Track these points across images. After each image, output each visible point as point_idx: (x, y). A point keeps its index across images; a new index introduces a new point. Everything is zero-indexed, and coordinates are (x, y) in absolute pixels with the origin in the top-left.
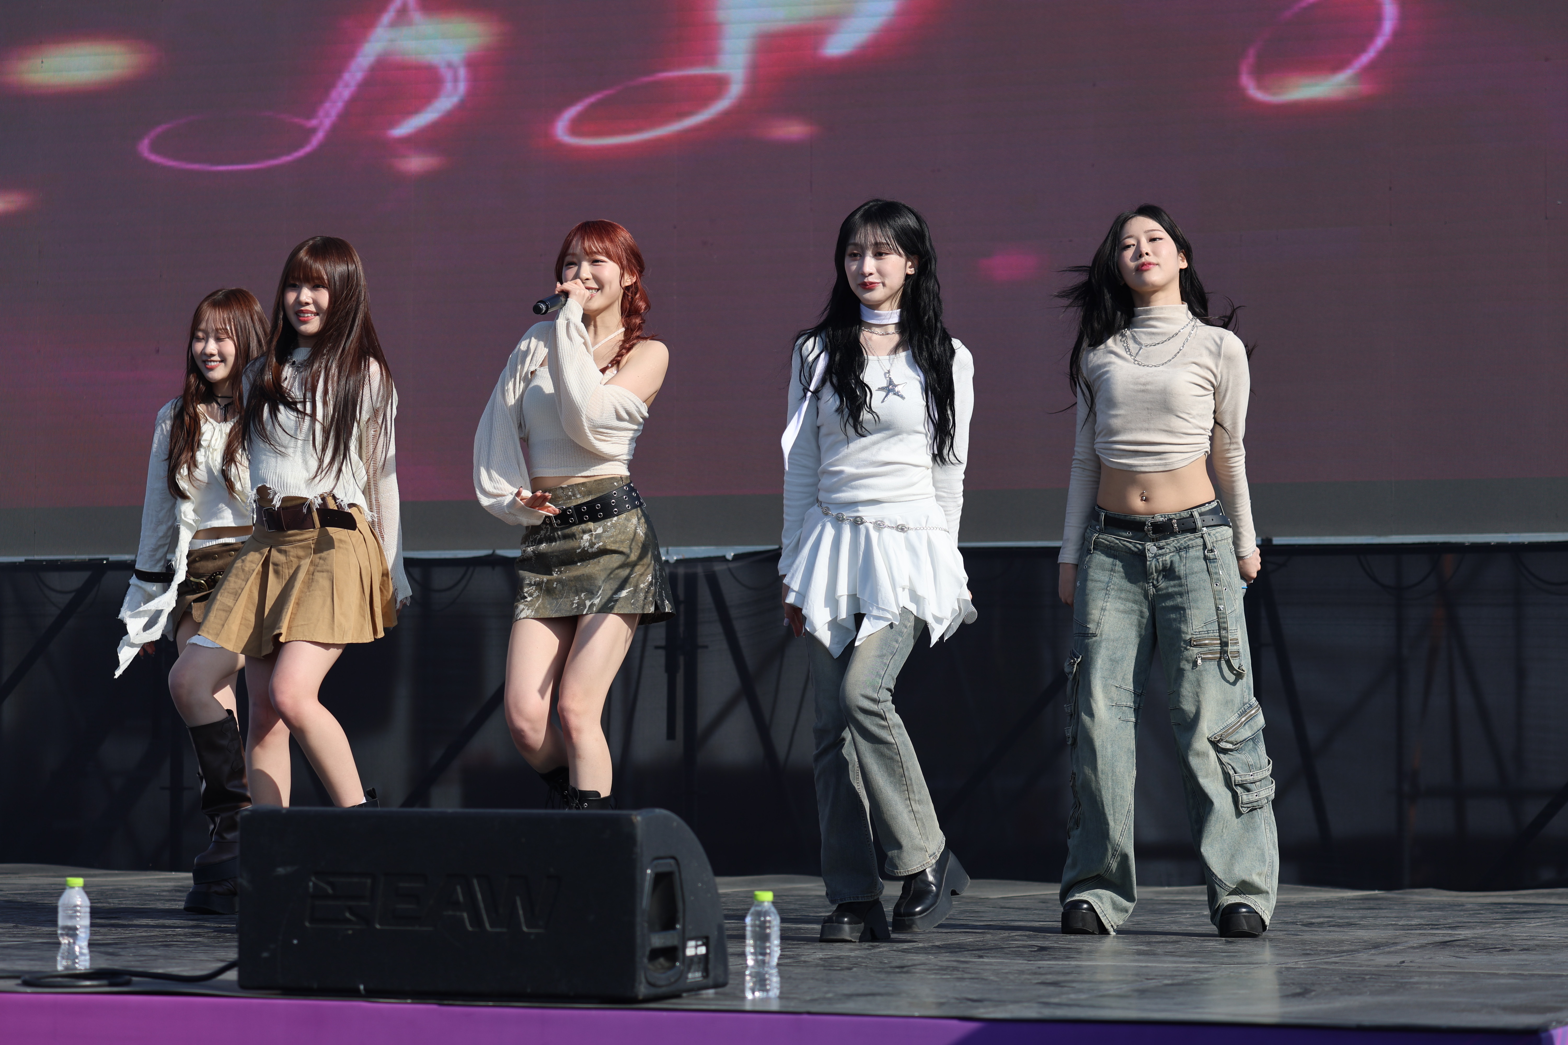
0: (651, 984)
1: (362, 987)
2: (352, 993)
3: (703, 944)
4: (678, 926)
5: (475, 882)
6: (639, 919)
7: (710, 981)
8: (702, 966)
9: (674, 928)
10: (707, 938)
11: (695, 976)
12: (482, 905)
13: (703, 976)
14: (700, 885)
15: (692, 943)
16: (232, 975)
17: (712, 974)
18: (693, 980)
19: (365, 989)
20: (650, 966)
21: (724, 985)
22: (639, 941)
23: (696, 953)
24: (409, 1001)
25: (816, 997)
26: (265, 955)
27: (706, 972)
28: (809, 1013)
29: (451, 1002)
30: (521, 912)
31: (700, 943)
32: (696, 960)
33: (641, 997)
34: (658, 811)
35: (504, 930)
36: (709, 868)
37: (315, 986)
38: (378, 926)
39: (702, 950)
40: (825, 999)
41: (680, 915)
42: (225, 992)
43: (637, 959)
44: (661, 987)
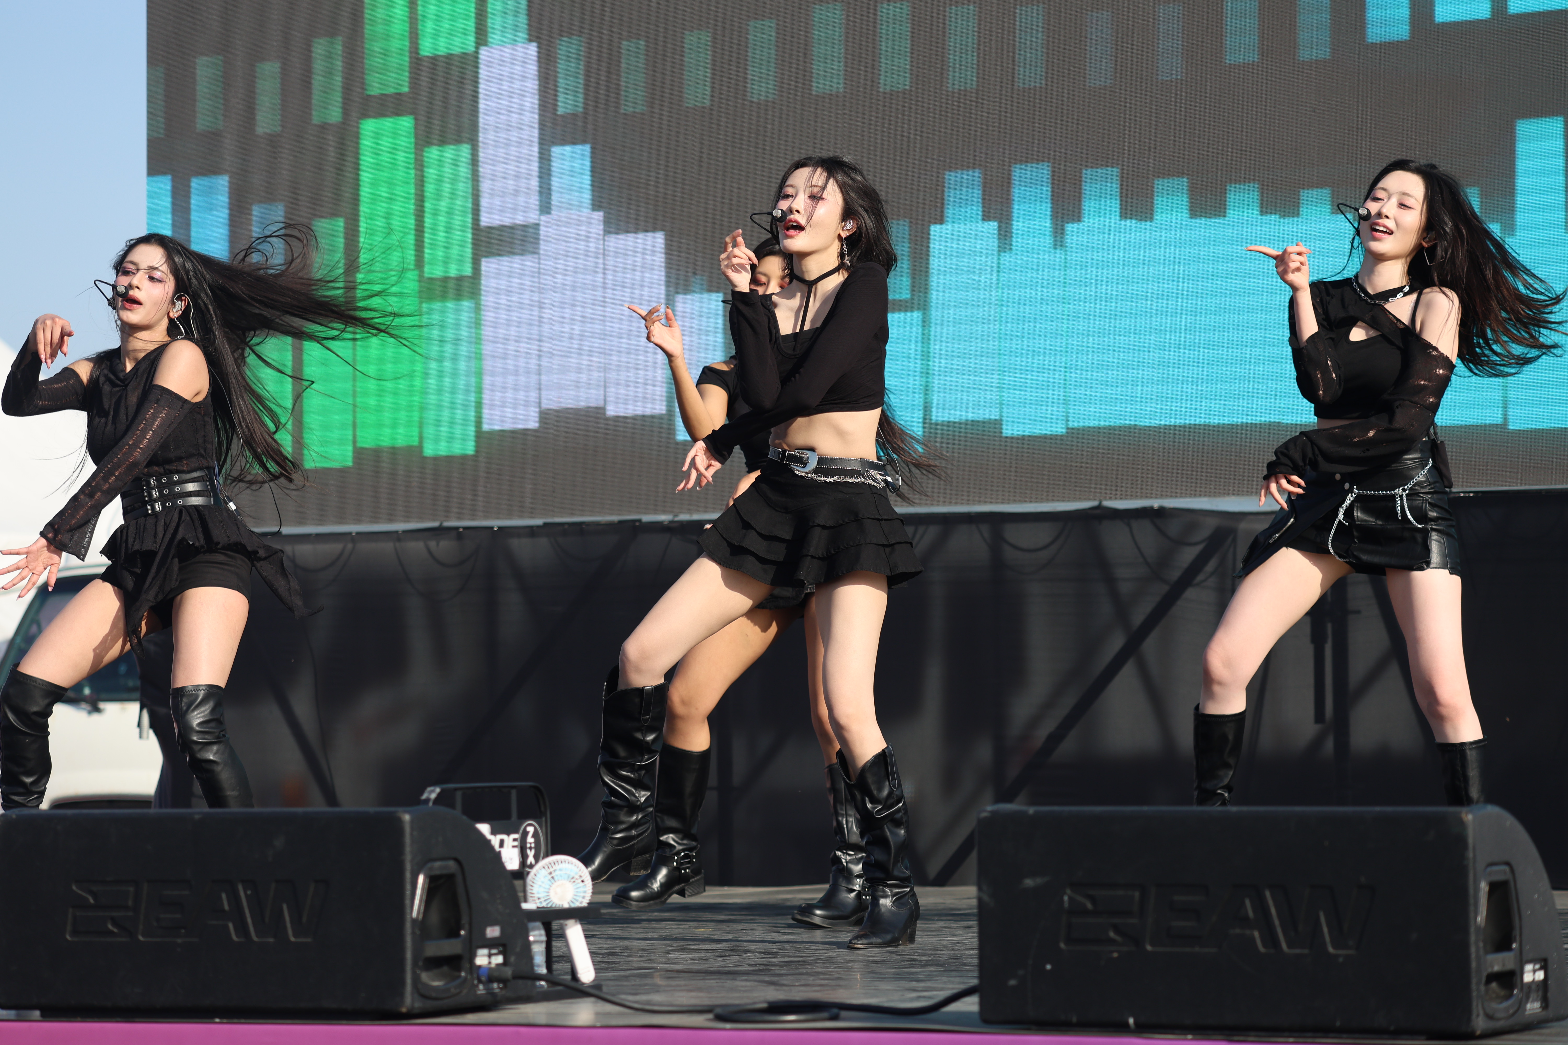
0: (1490, 1017)
1: (1131, 1021)
2: (1119, 1028)
3: (1540, 969)
4: (1514, 946)
5: (1268, 894)
6: (1473, 938)
7: (1550, 1013)
8: (1540, 993)
9: (1509, 949)
10: (1545, 960)
11: (1533, 1007)
12: (1277, 922)
13: (1541, 1007)
14: (1536, 896)
15: (1529, 967)
16: (970, 1006)
17: (1551, 1005)
18: (1531, 1012)
19: (1135, 1023)
20: (1486, 995)
22: (1474, 965)
23: (1534, 979)
24: (1190, 1037)
26: (1012, 982)
27: (1545, 1002)
29: (1242, 1038)
30: (1325, 930)
31: (1537, 966)
32: (1534, 987)
33: (1478, 1033)
35: (1306, 951)
36: (1545, 876)
37: (1074, 1020)
38: (1149, 948)
39: (1540, 975)
41: (1517, 932)
42: (958, 1026)
43: (1474, 986)
44: (1499, 1019)
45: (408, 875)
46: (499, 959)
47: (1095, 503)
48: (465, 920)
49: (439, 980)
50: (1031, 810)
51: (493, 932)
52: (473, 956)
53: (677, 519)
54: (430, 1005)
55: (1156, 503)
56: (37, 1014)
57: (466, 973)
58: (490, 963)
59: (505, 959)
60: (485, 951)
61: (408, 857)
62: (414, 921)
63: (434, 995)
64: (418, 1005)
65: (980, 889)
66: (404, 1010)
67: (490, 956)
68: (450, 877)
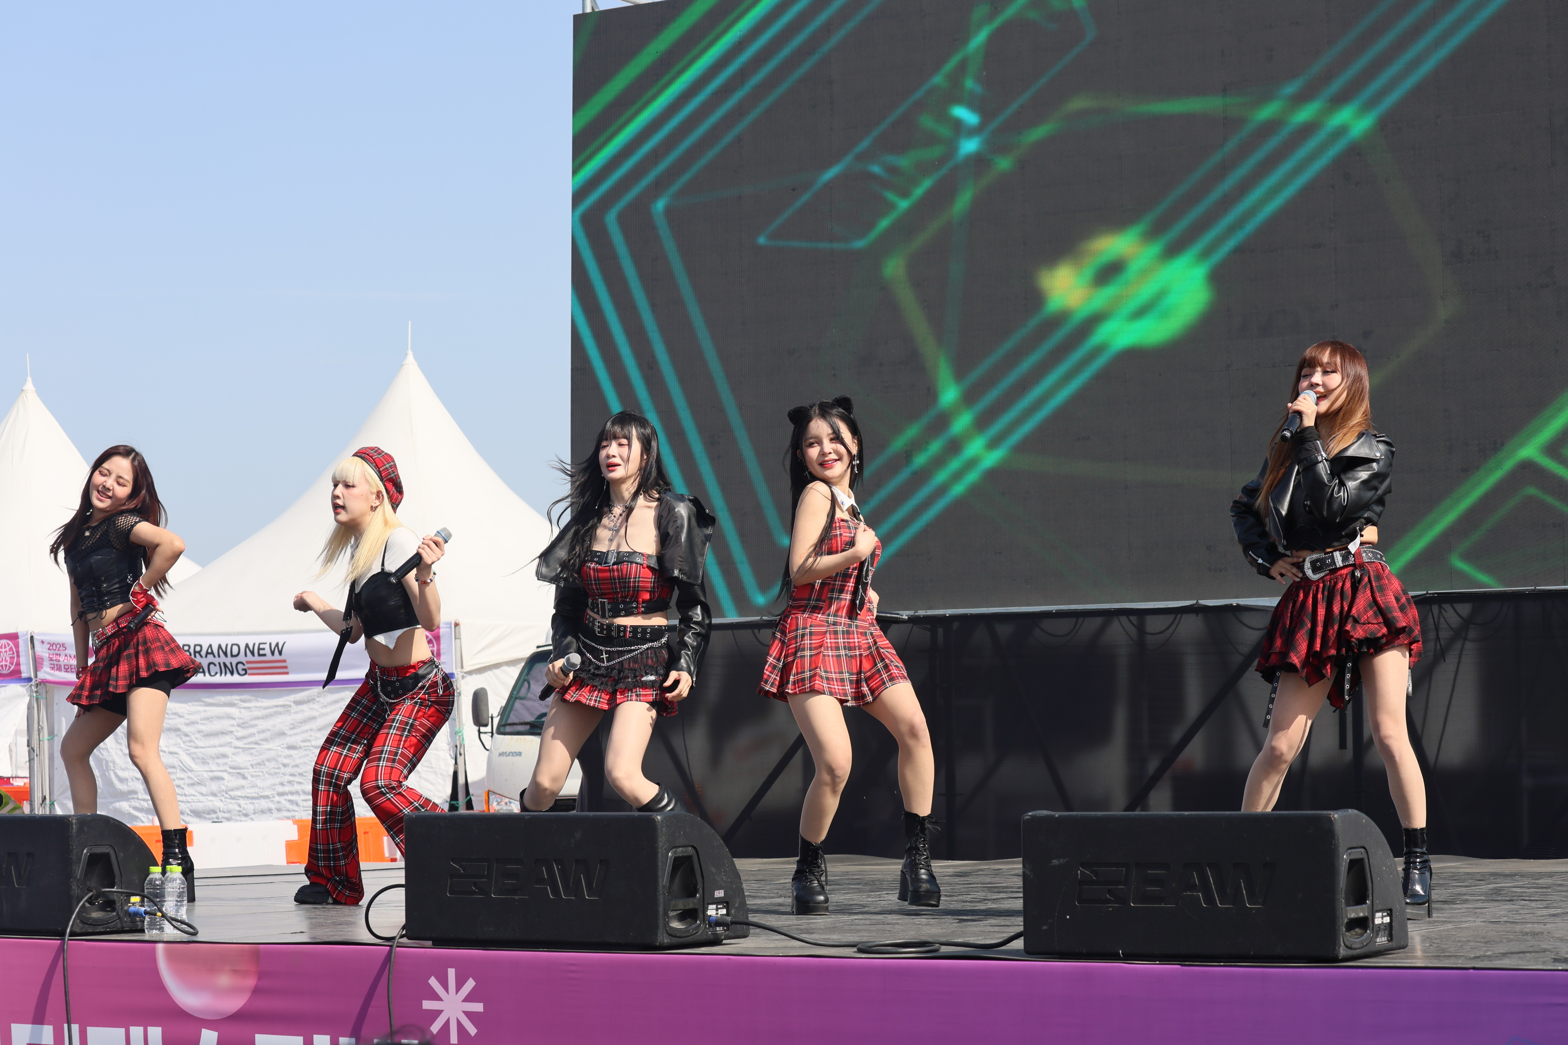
0: (1348, 947)
1: (1121, 952)
2: (1113, 957)
3: (1388, 915)
4: (1368, 901)
5: (1208, 869)
6: (1337, 896)
7: (1393, 944)
8: (1387, 932)
9: (1365, 903)
10: (1391, 910)
11: (1382, 940)
12: (1213, 887)
13: (1388, 940)
14: (1384, 868)
15: (1378, 915)
16: (1019, 944)
17: (1394, 939)
18: (1381, 944)
19: (1123, 953)
20: (1347, 934)
21: (1404, 947)
22: (1338, 914)
23: (1382, 922)
25: (1478, 955)
26: (1045, 928)
27: (1391, 937)
28: (1474, 968)
29: (1190, 963)
30: (1244, 892)
31: (1385, 914)
32: (1382, 927)
33: (1340, 958)
34: (1350, 810)
35: (1232, 907)
36: (1391, 855)
37: (1084, 952)
38: (1132, 905)
39: (1387, 920)
40: (1485, 956)
41: (1370, 892)
42: (1014, 955)
43: (1337, 928)
44: (1355, 949)
45: (660, 856)
46: (724, 911)
47: (1194, 602)
48: (700, 886)
49: (682, 925)
50: (1057, 815)
51: (719, 894)
52: (705, 909)
53: (916, 614)
54: (675, 940)
55: (1234, 602)
56: (430, 943)
57: (700, 921)
58: (717, 914)
59: (727, 911)
60: (714, 906)
61: (661, 844)
62: (664, 887)
63: (678, 935)
64: (667, 940)
65: (1024, 866)
66: (658, 944)
67: (717, 909)
68: (689, 858)
